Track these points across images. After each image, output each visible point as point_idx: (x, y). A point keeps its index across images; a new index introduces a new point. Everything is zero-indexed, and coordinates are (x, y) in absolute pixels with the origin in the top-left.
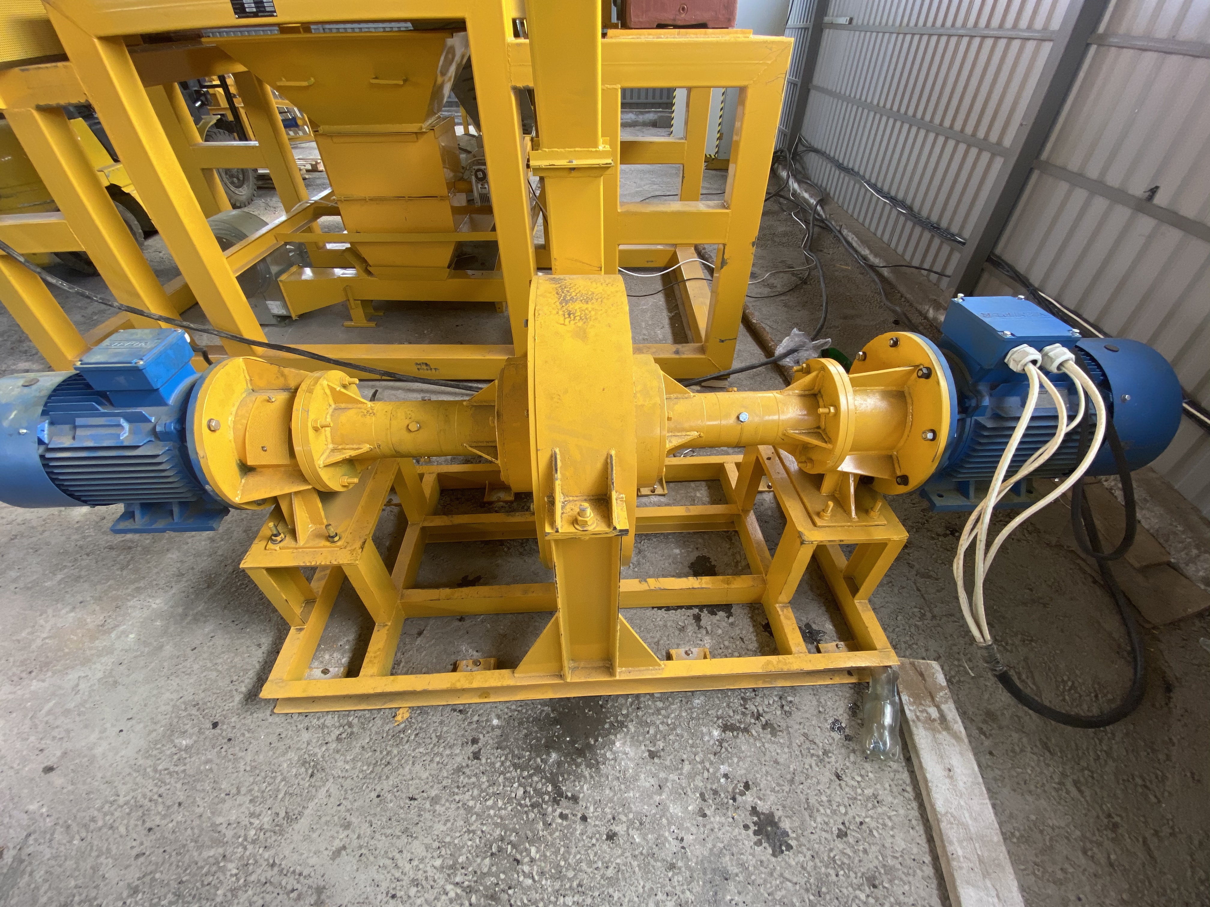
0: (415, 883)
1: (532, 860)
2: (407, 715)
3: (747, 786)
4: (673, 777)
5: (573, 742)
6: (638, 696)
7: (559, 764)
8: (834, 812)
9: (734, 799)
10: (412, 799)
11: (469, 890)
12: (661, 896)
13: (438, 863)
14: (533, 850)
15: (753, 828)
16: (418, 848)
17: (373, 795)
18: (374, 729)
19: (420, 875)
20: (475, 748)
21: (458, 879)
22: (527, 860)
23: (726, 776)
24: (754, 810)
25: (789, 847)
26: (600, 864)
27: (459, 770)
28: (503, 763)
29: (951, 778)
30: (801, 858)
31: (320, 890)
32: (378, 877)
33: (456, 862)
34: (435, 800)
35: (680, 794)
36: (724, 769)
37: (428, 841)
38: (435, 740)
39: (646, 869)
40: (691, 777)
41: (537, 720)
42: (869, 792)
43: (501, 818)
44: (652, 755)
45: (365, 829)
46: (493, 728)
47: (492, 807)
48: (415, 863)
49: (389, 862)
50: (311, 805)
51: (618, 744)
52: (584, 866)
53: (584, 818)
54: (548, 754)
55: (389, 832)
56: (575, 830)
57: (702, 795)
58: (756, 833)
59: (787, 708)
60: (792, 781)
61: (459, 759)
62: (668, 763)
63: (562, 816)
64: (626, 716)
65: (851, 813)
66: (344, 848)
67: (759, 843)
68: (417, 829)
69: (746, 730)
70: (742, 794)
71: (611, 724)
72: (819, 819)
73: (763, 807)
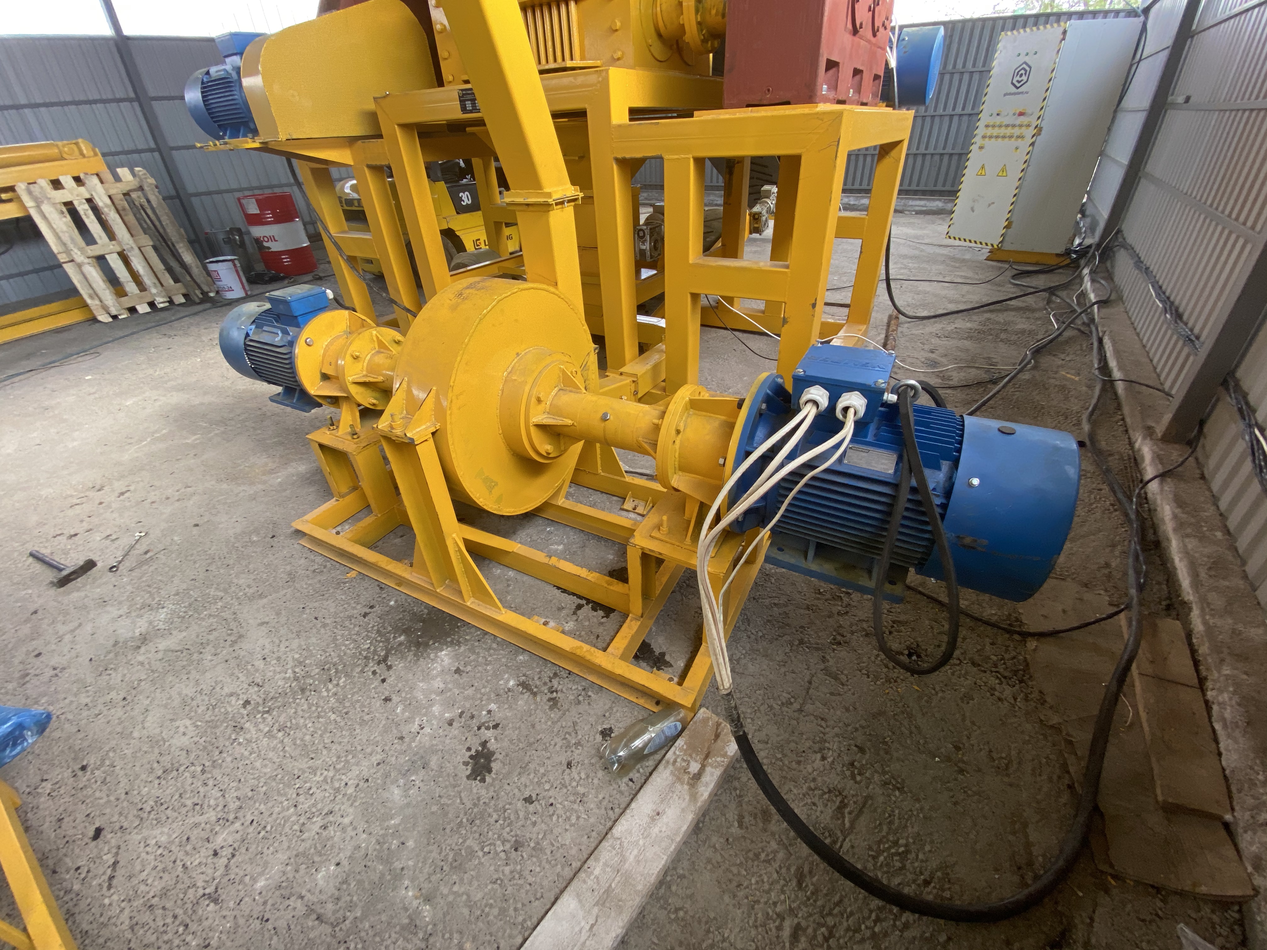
0: (279, 659)
1: (338, 685)
2: (354, 576)
3: (496, 727)
5: (420, 636)
9: (479, 728)
10: (316, 618)
11: (296, 679)
12: (379, 749)
13: (297, 656)
14: (343, 679)
15: (473, 752)
16: (295, 644)
17: (302, 606)
18: (333, 575)
19: (284, 657)
20: (368, 610)
21: (297, 670)
22: (335, 682)
23: (489, 712)
24: (484, 744)
25: (483, 780)
26: (366, 710)
27: (350, 618)
28: (374, 626)
29: (653, 819)
31: (241, 636)
32: (267, 646)
33: (304, 661)
34: (324, 625)
35: (450, 704)
36: (493, 706)
37: (303, 643)
38: (355, 595)
39: (386, 730)
40: (466, 698)
41: (414, 614)
42: (581, 790)
43: (345, 654)
45: (283, 620)
46: (388, 605)
48: (287, 649)
49: (277, 641)
50: (274, 595)
52: (358, 705)
53: (383, 681)
54: (400, 636)
55: (292, 628)
56: (372, 683)
57: (462, 713)
58: (471, 757)
61: (355, 611)
62: (461, 681)
63: (374, 673)
64: (466, 640)
65: (551, 793)
66: (267, 623)
67: (466, 764)
68: (304, 634)
69: (535, 694)
70: (488, 728)
72: (523, 780)
73: (492, 745)
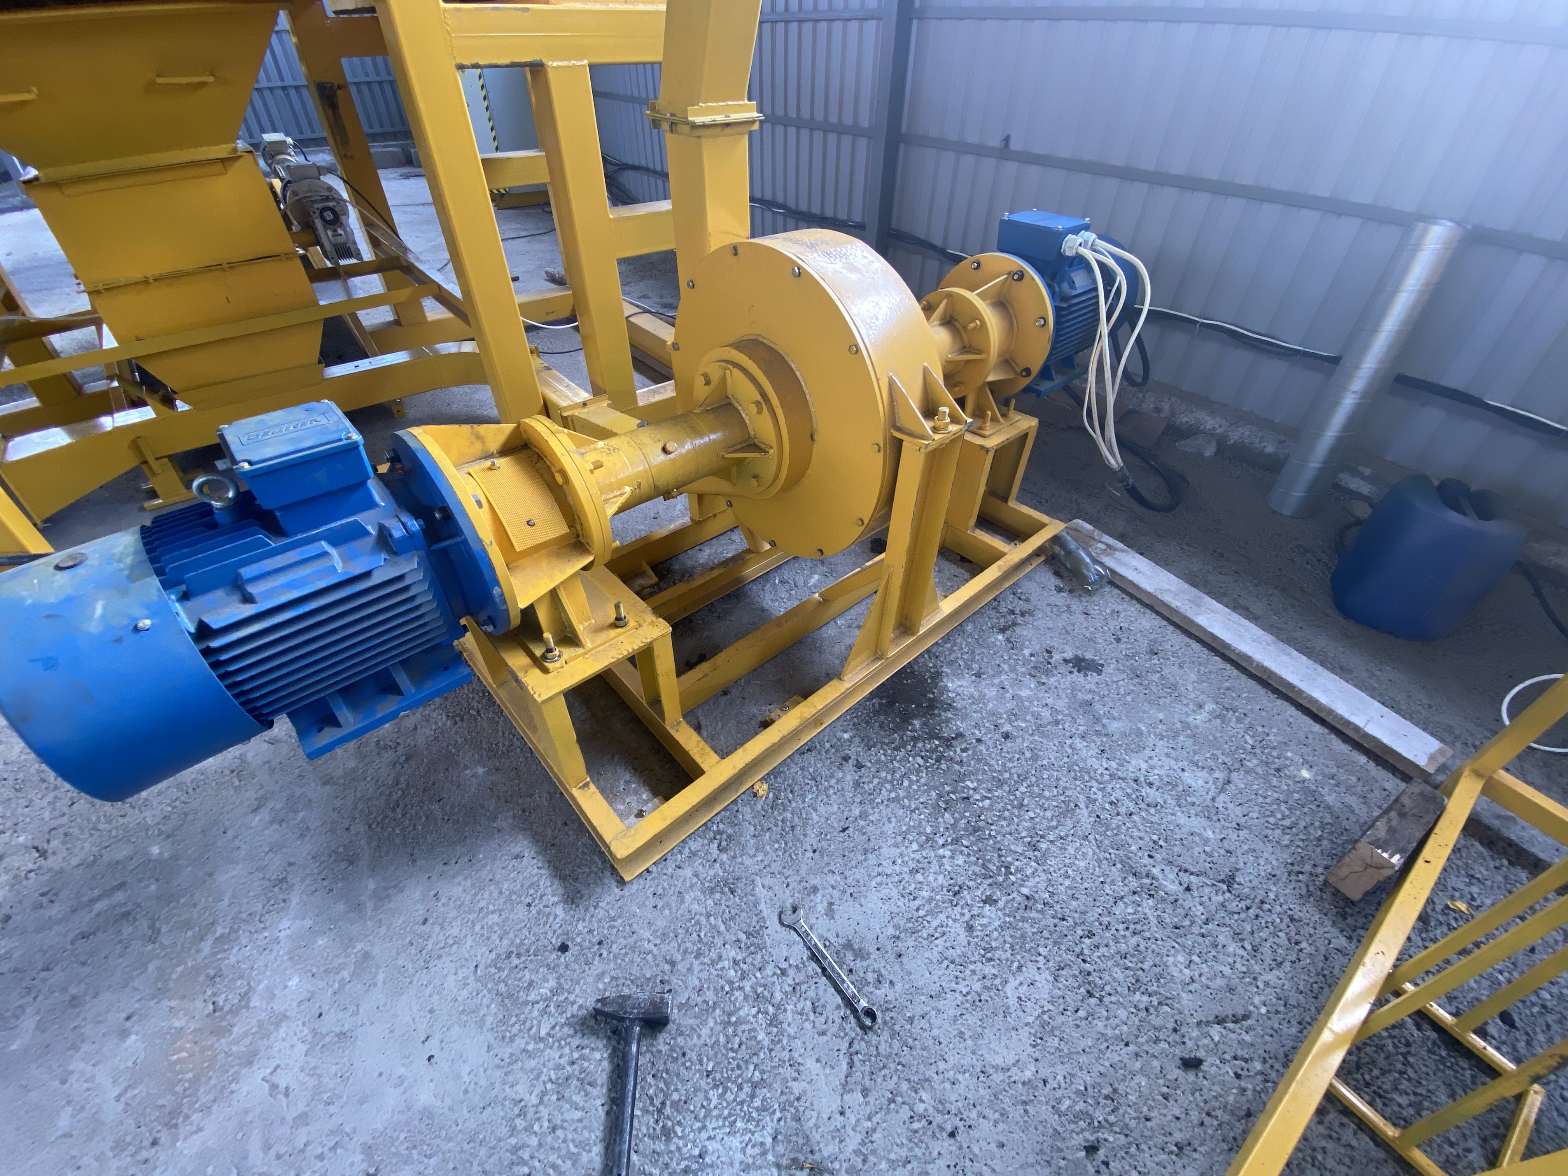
3: (1048, 652)
4: (1003, 677)
5: (919, 706)
6: (928, 651)
7: (925, 724)
8: (1104, 633)
9: (1049, 663)
10: (844, 830)
11: (956, 841)
13: (915, 846)
14: (968, 783)
15: (1075, 670)
16: (888, 852)
17: (809, 854)
18: (748, 817)
19: (912, 865)
20: (852, 762)
21: (941, 841)
22: (971, 792)
23: (1032, 655)
24: (1066, 661)
25: (1102, 665)
26: (1017, 756)
27: (857, 784)
28: (885, 755)
29: (1140, 572)
30: (1112, 666)
32: (885, 892)
33: (927, 835)
34: (863, 815)
35: (1018, 682)
36: (1027, 652)
37: (891, 841)
38: (813, 783)
39: (1045, 735)
40: (1013, 669)
41: (876, 713)
42: (1108, 611)
43: (924, 785)
44: (978, 675)
45: (833, 879)
46: (850, 740)
47: (910, 786)
48: (899, 861)
49: (879, 879)
51: (950, 685)
52: (1009, 765)
53: (979, 741)
57: (1030, 675)
58: (1079, 671)
59: (1023, 597)
60: (1067, 632)
61: (848, 778)
63: (964, 750)
65: (1112, 627)
66: (831, 904)
67: (1086, 675)
68: (873, 842)
69: (1015, 624)
70: (1051, 657)
71: (930, 677)
72: (1101, 641)
73: (1069, 655)
